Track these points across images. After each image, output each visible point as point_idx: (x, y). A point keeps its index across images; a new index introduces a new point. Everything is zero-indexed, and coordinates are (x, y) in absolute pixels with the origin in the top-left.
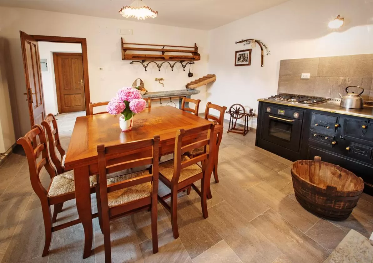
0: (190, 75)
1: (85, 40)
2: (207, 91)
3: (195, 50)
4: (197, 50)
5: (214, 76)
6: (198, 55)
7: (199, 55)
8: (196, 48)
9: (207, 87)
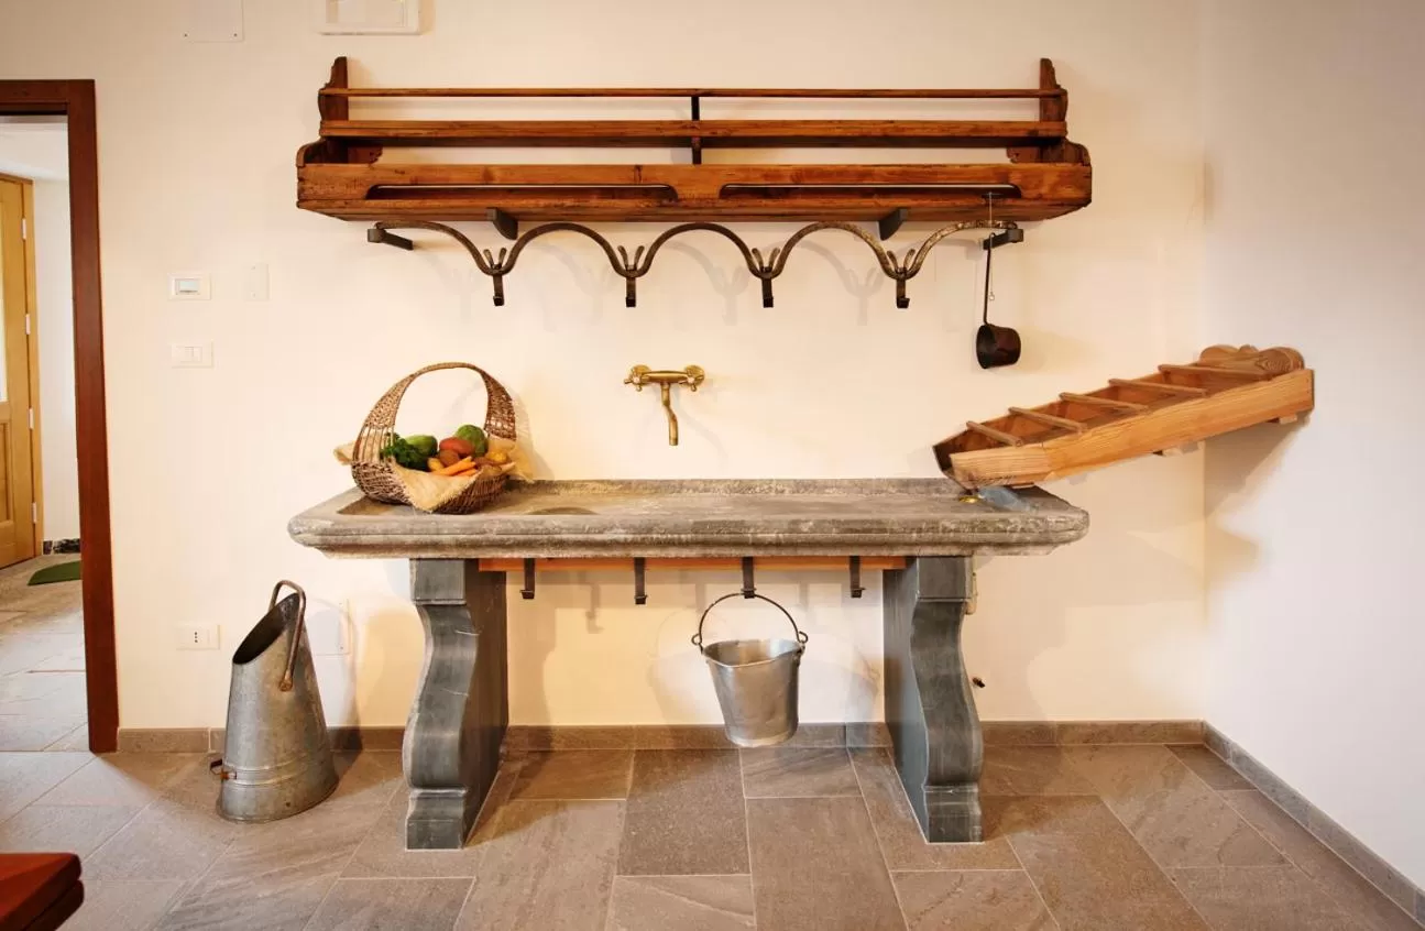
0: (997, 347)
1: (86, 89)
2: (1208, 509)
3: (1045, 115)
4: (1061, 117)
5: (1282, 363)
6: (1070, 153)
7: (1080, 154)
8: (1052, 97)
9: (1209, 477)
